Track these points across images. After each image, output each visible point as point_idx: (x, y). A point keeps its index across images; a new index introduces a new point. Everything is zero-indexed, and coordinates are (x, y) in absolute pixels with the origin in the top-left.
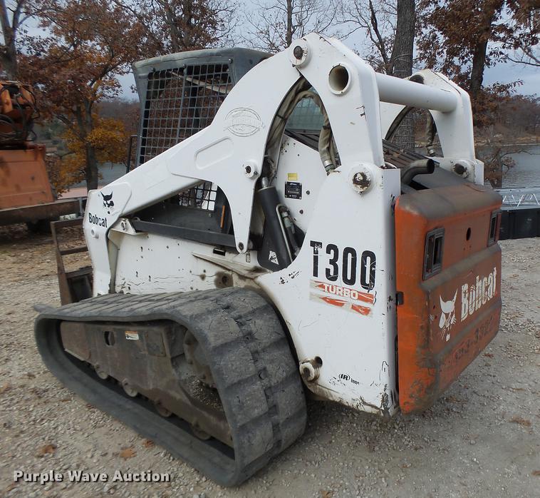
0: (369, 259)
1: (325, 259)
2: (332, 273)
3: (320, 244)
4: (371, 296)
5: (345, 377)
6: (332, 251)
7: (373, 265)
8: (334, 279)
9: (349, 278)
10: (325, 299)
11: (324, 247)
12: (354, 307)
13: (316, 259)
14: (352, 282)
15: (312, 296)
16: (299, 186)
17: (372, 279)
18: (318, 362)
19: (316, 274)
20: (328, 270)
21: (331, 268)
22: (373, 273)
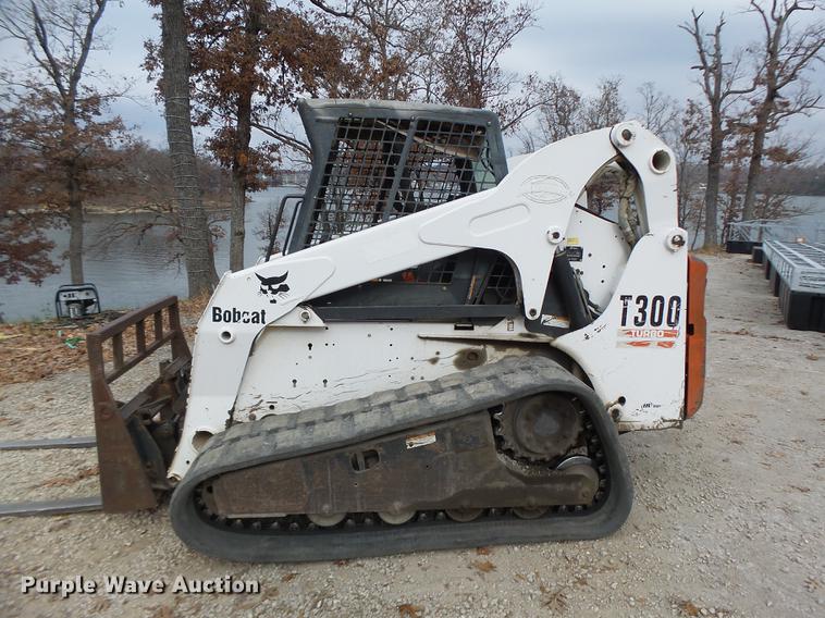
0: (675, 302)
1: (634, 309)
2: (640, 320)
3: (630, 297)
4: (676, 331)
5: (648, 405)
6: (642, 302)
7: (678, 307)
8: (642, 324)
9: (656, 320)
10: (632, 343)
11: (634, 299)
12: (659, 344)
13: (625, 310)
14: (659, 323)
15: (618, 344)
16: (580, 250)
17: (677, 318)
18: (622, 400)
19: (624, 324)
20: (636, 318)
21: (640, 315)
22: (678, 313)
